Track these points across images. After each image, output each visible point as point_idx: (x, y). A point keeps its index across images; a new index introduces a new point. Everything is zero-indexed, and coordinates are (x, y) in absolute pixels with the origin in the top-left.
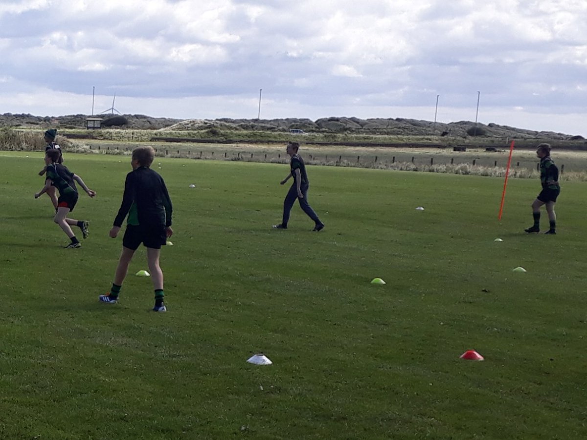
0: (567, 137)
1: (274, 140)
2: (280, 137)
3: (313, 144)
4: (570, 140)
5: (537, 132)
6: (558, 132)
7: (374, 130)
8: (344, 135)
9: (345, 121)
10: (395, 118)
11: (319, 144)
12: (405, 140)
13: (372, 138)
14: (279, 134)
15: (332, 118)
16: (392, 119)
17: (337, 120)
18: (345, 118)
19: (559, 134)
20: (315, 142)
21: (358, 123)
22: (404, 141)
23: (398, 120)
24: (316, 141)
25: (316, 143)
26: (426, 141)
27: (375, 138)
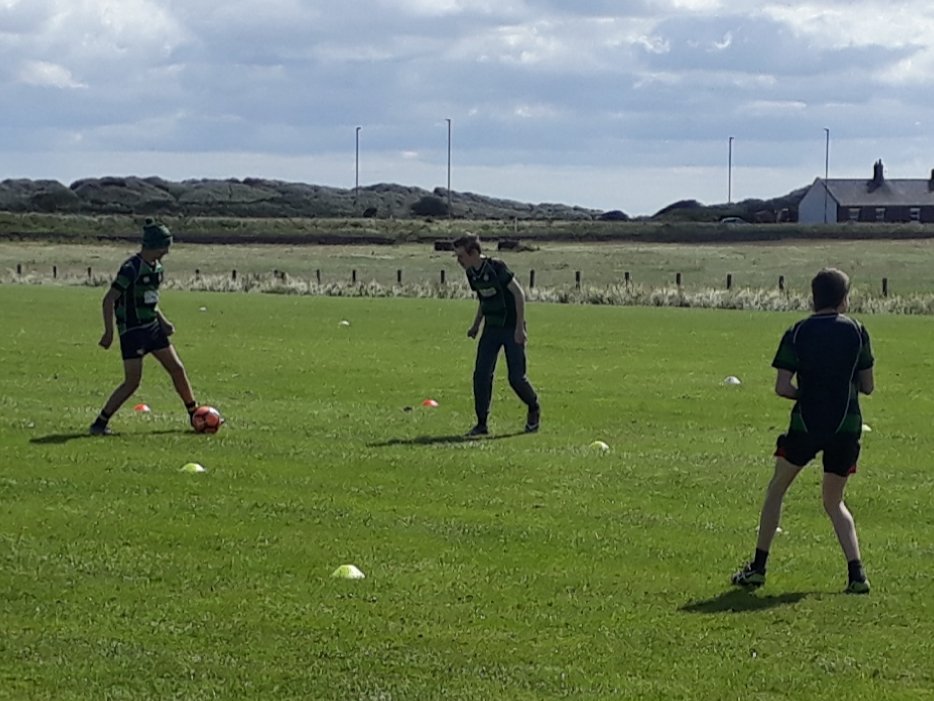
0: (593, 215)
1: (22, 230)
2: (35, 223)
3: (113, 239)
4: (600, 219)
5: (532, 207)
6: (572, 205)
7: (221, 206)
8: (177, 218)
9: (137, 186)
10: (241, 179)
11: (125, 238)
12: (310, 229)
13: (239, 223)
14: (31, 218)
15: (109, 178)
16: (237, 181)
17: (121, 183)
18: (134, 178)
19: (576, 209)
20: (116, 235)
21: (167, 190)
22: (306, 230)
23: (248, 181)
24: (117, 232)
25: (121, 238)
26: (352, 229)
27: (244, 225)
